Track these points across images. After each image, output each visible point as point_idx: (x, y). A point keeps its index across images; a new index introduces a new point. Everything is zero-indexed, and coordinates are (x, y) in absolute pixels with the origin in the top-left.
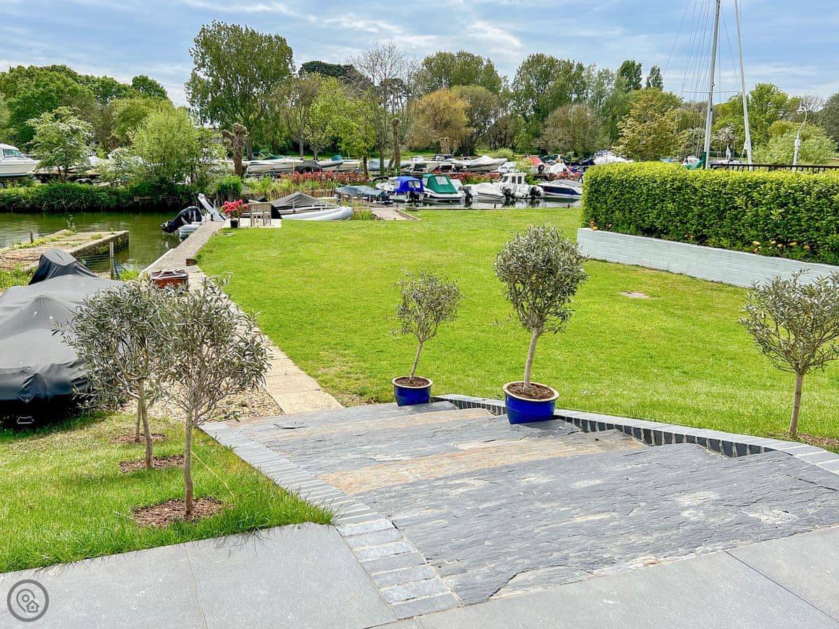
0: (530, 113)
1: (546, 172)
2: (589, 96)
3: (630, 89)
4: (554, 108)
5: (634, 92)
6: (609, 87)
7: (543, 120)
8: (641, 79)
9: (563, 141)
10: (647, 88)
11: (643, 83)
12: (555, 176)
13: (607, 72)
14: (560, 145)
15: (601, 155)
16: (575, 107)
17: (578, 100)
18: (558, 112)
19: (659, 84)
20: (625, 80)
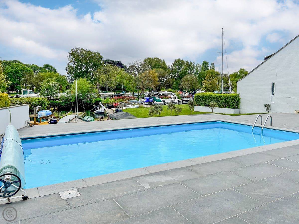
0: (177, 77)
1: (184, 95)
2: (194, 72)
3: (205, 70)
4: (184, 76)
5: (206, 71)
6: (200, 69)
7: (181, 80)
8: (208, 67)
9: (187, 86)
10: (210, 70)
11: (209, 68)
12: (186, 97)
13: (198, 64)
14: (187, 87)
15: (198, 90)
16: (190, 75)
17: (191, 73)
18: (185, 77)
19: (214, 68)
20: (204, 67)
